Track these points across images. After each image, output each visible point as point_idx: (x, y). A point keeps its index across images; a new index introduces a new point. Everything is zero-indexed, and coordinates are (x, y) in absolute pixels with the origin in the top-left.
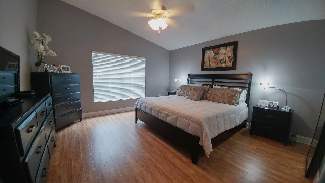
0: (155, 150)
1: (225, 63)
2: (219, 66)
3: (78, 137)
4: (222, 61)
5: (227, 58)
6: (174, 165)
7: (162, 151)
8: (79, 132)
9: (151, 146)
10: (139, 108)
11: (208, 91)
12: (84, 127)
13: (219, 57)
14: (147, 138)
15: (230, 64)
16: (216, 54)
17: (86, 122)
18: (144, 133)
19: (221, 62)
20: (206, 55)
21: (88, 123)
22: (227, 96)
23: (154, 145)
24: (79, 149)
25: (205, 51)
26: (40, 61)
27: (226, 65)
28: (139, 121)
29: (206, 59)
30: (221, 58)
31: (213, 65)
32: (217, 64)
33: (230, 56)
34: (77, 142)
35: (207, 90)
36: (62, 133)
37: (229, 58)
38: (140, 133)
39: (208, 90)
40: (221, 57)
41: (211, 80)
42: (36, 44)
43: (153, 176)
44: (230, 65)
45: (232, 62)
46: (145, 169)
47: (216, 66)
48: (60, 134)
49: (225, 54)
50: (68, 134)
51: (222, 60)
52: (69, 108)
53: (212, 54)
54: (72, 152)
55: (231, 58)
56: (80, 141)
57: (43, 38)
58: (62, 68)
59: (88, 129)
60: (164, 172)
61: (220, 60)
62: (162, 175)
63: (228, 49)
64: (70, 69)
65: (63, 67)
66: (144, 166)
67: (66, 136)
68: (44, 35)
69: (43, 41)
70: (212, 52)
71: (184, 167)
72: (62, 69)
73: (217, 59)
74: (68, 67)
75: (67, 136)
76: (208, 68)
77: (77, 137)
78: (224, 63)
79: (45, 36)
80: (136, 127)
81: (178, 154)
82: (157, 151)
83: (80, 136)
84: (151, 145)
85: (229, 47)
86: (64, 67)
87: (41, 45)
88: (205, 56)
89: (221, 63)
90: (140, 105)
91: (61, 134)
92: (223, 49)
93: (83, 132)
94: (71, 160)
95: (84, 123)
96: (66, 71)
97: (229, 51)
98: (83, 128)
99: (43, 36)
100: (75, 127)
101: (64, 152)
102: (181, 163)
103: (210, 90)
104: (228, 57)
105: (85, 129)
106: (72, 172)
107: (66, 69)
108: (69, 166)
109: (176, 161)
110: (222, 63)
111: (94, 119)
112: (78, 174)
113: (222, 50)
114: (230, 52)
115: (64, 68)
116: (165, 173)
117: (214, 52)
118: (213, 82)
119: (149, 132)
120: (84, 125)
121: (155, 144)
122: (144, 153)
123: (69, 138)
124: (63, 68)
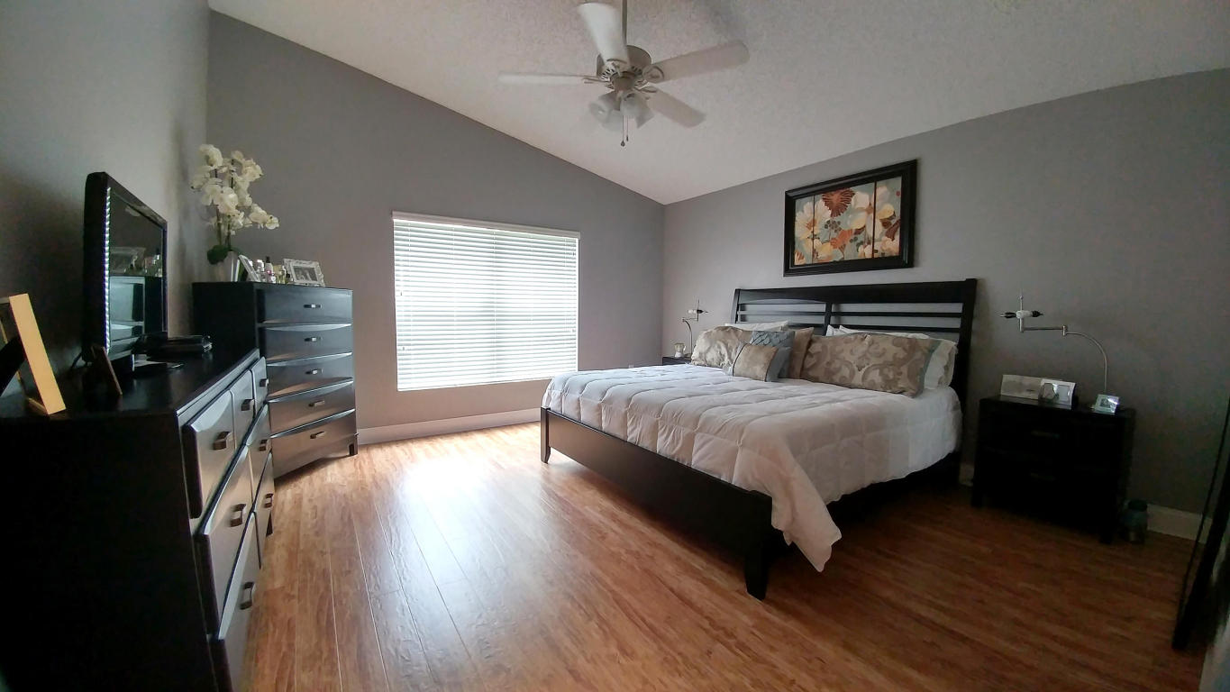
0: (613, 549)
1: (872, 241)
2: (851, 253)
3: (347, 503)
4: (861, 238)
5: (879, 224)
6: (681, 597)
7: (637, 552)
8: (347, 490)
9: (599, 535)
10: (555, 409)
11: (809, 346)
12: (366, 472)
13: (848, 223)
14: (586, 510)
15: (892, 246)
16: (837, 211)
17: (370, 457)
18: (576, 495)
19: (856, 239)
20: (801, 218)
21: (379, 459)
22: (881, 361)
23: (612, 535)
24: (354, 541)
25: (797, 202)
26: (224, 242)
27: (877, 251)
28: (557, 457)
29: (801, 232)
30: (856, 226)
31: (827, 253)
32: (842, 248)
33: (891, 218)
34: (342, 518)
35: (806, 344)
36: (289, 491)
37: (885, 223)
38: (559, 493)
39: (811, 342)
40: (856, 219)
41: (822, 308)
42: (212, 186)
43: (607, 630)
44: (889, 249)
45: (897, 237)
46: (580, 607)
47: (838, 255)
48: (285, 494)
49: (873, 209)
50: (313, 495)
51: (858, 231)
52: (316, 404)
53: (824, 212)
54: (328, 549)
55: (893, 222)
56: (353, 515)
57: (233, 168)
58: (293, 270)
59: (378, 481)
60: (646, 616)
61: (854, 232)
62: (638, 626)
63: (882, 189)
64: (320, 275)
65: (298, 265)
66: (575, 597)
67: (305, 501)
68: (237, 155)
69: (235, 175)
70: (821, 203)
71: (717, 605)
72: (293, 273)
73: (840, 229)
74: (314, 265)
75: (310, 500)
76: (810, 262)
77: (343, 505)
78: (869, 243)
79: (239, 160)
80: (547, 477)
81: (698, 562)
82: (623, 551)
83: (352, 500)
84: (600, 532)
85: (887, 185)
86: (301, 265)
87: (227, 189)
88: (797, 218)
89: (858, 241)
90: (561, 397)
91: (287, 494)
92: (862, 191)
93: (362, 488)
94: (325, 574)
95: (364, 462)
96: (307, 278)
97: (887, 199)
98: (363, 476)
99: (233, 162)
100: (337, 475)
101: (302, 548)
102: (706, 591)
103: (815, 342)
104: (881, 220)
105: (369, 480)
106: (330, 609)
107: (308, 275)
108: (322, 590)
109: (690, 586)
110: (862, 243)
111: (398, 451)
112: (350, 615)
113: (861, 197)
114: (889, 202)
115: (300, 269)
116: (649, 620)
117: (828, 203)
118: (828, 314)
119: (591, 492)
120: (366, 466)
121: (614, 531)
122: (576, 556)
123: (315, 507)
124: (296, 269)
